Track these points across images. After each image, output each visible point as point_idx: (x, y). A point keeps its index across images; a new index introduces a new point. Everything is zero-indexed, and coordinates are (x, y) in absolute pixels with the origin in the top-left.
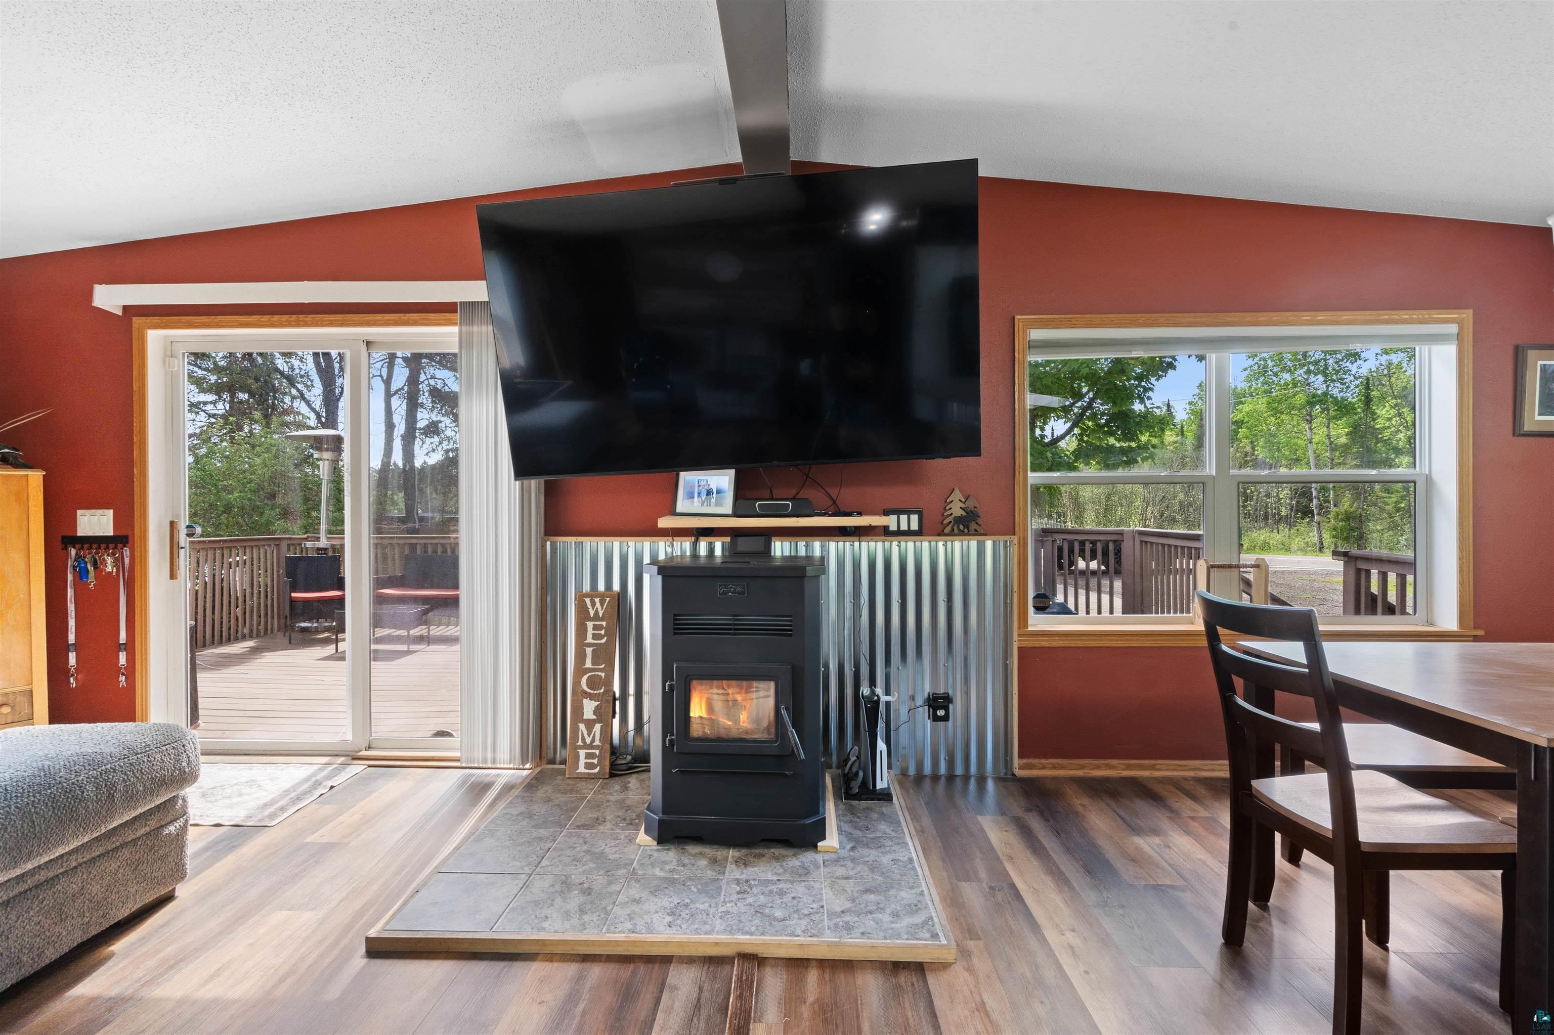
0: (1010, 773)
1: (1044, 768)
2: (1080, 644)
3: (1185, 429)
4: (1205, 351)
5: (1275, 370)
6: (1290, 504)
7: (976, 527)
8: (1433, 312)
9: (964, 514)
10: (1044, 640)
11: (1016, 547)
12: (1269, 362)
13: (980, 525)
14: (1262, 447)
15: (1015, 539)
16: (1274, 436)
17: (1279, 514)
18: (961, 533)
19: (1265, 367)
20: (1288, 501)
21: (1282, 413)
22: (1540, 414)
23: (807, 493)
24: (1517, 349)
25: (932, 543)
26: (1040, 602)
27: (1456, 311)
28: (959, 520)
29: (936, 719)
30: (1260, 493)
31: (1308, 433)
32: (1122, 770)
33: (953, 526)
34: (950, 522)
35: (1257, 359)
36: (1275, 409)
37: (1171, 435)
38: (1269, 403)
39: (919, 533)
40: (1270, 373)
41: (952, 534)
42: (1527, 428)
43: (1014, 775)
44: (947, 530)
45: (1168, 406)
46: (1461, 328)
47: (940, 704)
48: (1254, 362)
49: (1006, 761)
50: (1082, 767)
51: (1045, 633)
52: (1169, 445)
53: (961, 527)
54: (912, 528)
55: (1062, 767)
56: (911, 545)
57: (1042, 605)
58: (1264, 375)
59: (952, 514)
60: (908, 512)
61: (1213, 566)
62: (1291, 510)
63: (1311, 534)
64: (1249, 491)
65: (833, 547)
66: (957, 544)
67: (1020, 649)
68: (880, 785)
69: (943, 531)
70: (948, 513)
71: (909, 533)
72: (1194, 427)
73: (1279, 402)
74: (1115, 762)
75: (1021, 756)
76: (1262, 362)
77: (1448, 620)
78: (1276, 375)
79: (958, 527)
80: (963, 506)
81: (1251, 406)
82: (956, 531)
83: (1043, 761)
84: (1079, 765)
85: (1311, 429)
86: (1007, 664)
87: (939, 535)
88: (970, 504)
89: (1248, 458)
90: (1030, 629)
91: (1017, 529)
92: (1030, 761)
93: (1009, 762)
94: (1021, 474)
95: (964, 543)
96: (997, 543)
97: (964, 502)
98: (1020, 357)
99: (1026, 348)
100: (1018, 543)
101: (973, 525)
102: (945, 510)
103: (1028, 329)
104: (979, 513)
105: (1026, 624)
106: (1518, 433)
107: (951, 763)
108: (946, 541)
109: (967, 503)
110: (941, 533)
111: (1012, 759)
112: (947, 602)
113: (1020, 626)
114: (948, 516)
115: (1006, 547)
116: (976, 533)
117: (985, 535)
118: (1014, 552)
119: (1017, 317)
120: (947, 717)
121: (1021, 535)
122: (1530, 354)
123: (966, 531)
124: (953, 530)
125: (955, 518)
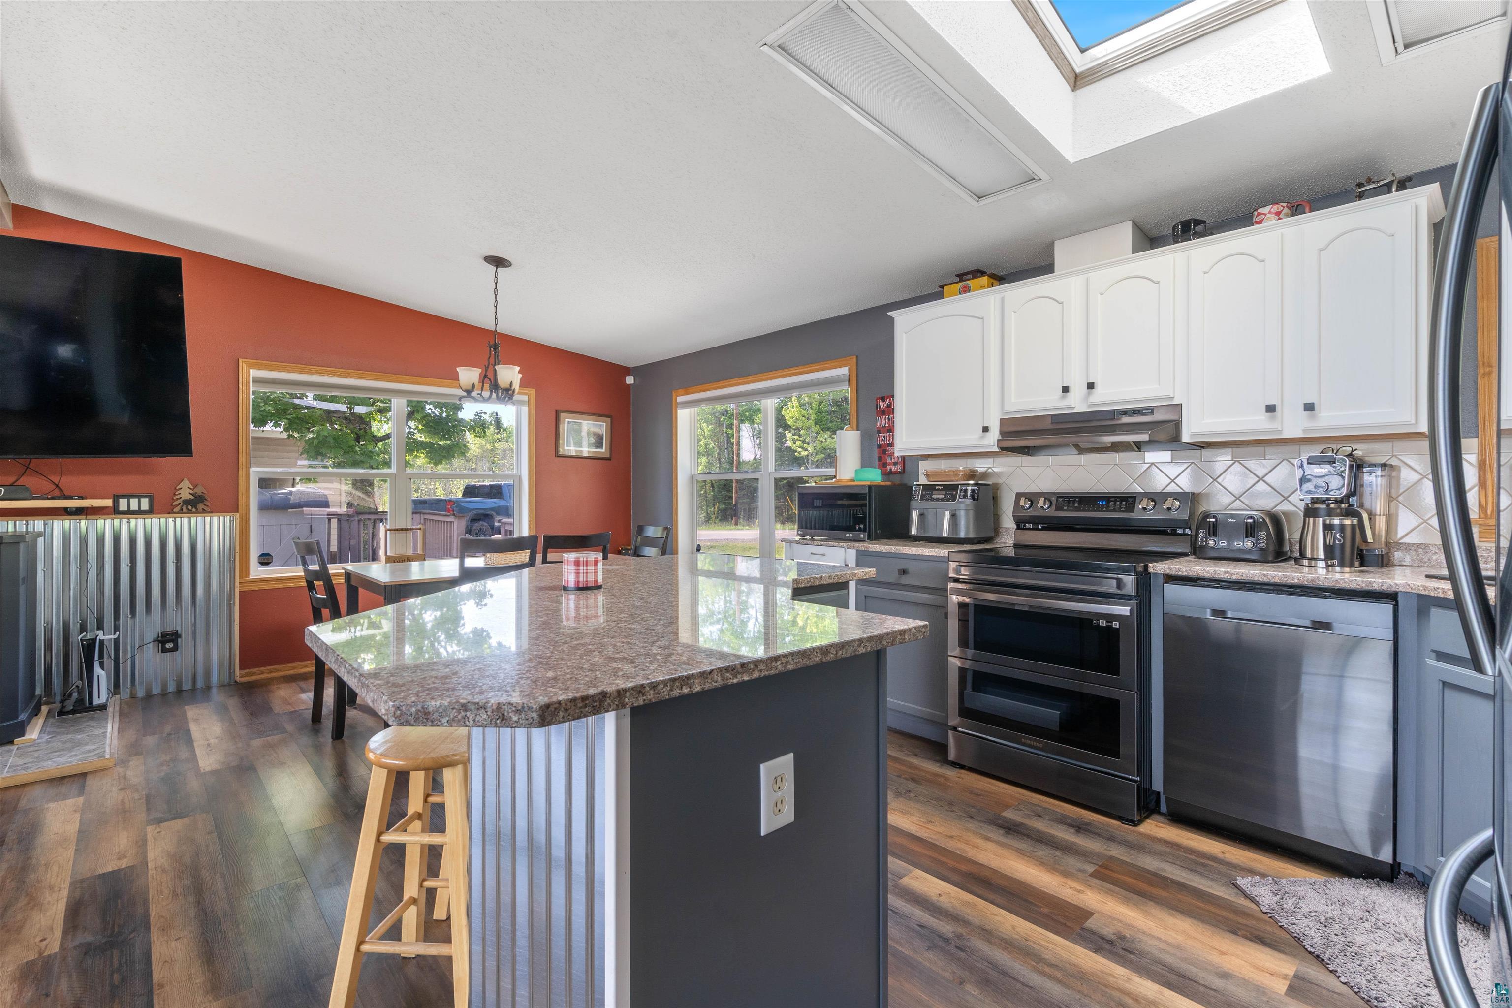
0: (232, 681)
1: (262, 673)
7: (203, 507)
9: (192, 497)
10: (263, 585)
11: (238, 521)
13: (208, 506)
15: (238, 515)
18: (190, 512)
22: (567, 446)
23: (26, 481)
24: (556, 411)
25: (162, 520)
26: (264, 559)
27: (527, 389)
28: (186, 502)
29: (165, 650)
33: (182, 506)
34: (180, 504)
39: (150, 512)
41: (181, 512)
42: (561, 452)
43: (236, 681)
44: (177, 509)
46: (528, 397)
47: (169, 640)
50: (294, 668)
51: (264, 580)
53: (190, 507)
54: (142, 509)
55: (278, 671)
56: (140, 522)
57: (266, 561)
59: (181, 498)
60: (139, 496)
61: (390, 530)
65: (58, 526)
66: (185, 520)
67: (242, 593)
68: (96, 702)
69: (173, 511)
70: (178, 497)
71: (139, 512)
75: (241, 669)
79: (187, 507)
80: (191, 492)
82: (184, 510)
83: (262, 669)
86: (229, 605)
87: (169, 513)
88: (199, 491)
90: (251, 577)
91: (240, 507)
92: (252, 670)
93: (231, 672)
94: (244, 470)
95: (192, 519)
96: (222, 518)
97: (193, 490)
98: (244, 388)
99: (249, 383)
100: (241, 518)
101: (200, 506)
102: (175, 495)
103: (251, 371)
104: (207, 497)
105: (248, 574)
106: (557, 455)
107: (179, 684)
108: (175, 518)
109: (196, 490)
110: (170, 512)
111: (234, 672)
112: (177, 563)
113: (241, 577)
114: (177, 499)
115: (230, 521)
116: (204, 511)
117: (212, 513)
118: (237, 524)
119: (240, 361)
120: (175, 649)
121: (244, 512)
122: (562, 415)
123: (194, 510)
124: (182, 510)
125: (184, 501)
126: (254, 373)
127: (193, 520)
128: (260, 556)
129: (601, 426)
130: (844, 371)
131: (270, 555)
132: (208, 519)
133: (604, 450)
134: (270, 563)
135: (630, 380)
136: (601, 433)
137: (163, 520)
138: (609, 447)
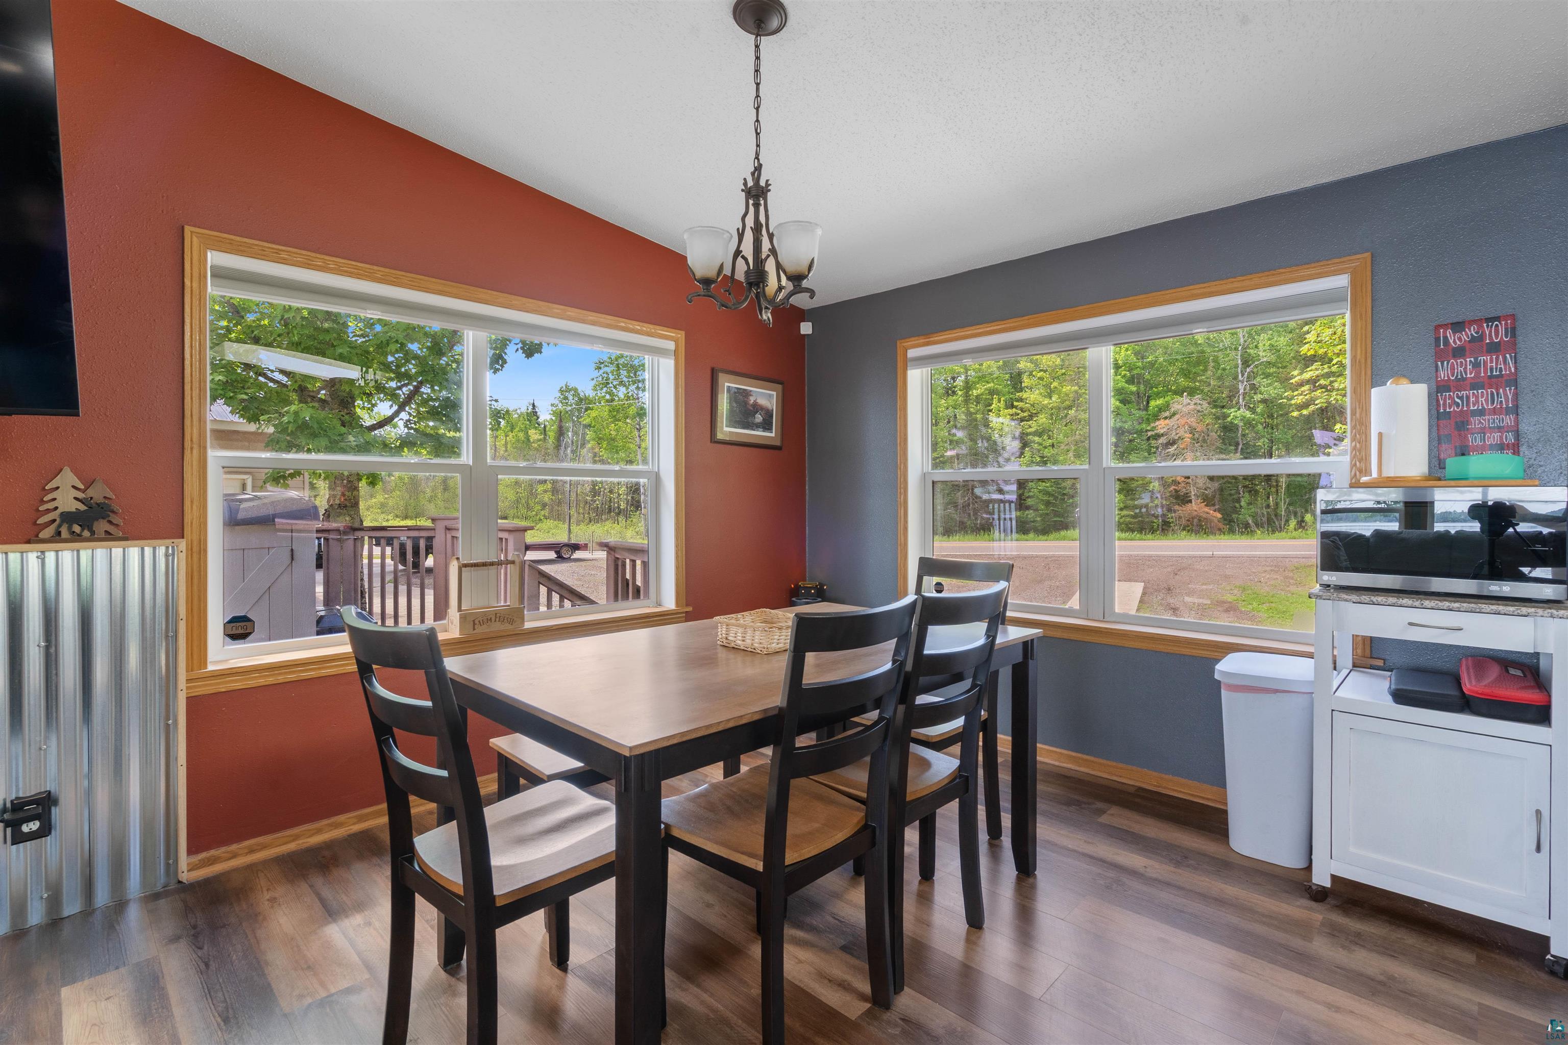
0: (175, 881)
1: (234, 856)
2: (292, 677)
3: (547, 429)
4: (459, 326)
5: (615, 383)
6: (626, 499)
7: (107, 528)
8: (658, 327)
9: (82, 507)
10: (236, 681)
11: (183, 556)
12: (610, 376)
13: (117, 525)
14: (605, 449)
15: (182, 544)
16: (613, 440)
17: (619, 507)
18: (76, 538)
19: (608, 379)
20: (625, 497)
21: (620, 420)
22: (727, 426)
25: (11, 555)
26: (237, 628)
27: (674, 330)
28: (68, 518)
29: (19, 838)
30: (605, 489)
31: (637, 439)
32: (354, 824)
33: (60, 526)
34: (54, 521)
35: (601, 371)
36: (615, 416)
37: (536, 434)
38: (610, 411)
40: (611, 385)
41: (57, 537)
42: (720, 436)
43: (180, 882)
44: (47, 533)
45: (534, 405)
46: (677, 346)
47: (30, 813)
48: (599, 374)
49: (168, 865)
50: (296, 837)
51: (234, 671)
52: (533, 442)
53: (77, 528)
55: (264, 847)
57: (240, 631)
58: (606, 386)
59: (56, 508)
61: (466, 566)
62: (627, 504)
63: (640, 525)
64: (597, 488)
66: (67, 556)
67: (190, 700)
69: (37, 536)
70: (50, 506)
72: (555, 427)
73: (618, 411)
74: (342, 818)
75: (190, 852)
76: (605, 375)
77: (669, 602)
78: (615, 387)
79: (70, 528)
80: (81, 495)
81: (597, 412)
82: (65, 534)
83: (234, 847)
84: (291, 836)
85: (640, 437)
86: (168, 725)
87: (28, 542)
88: (97, 493)
89: (597, 459)
90: (211, 668)
91: (186, 527)
92: (213, 852)
93: (171, 867)
94: (195, 452)
95: (83, 553)
96: (148, 551)
97: (84, 491)
98: (195, 285)
99: (205, 277)
100: (190, 549)
101: (101, 526)
102: (43, 502)
103: (209, 254)
104: (116, 507)
105: (203, 662)
106: (713, 440)
107: (54, 901)
108: (43, 552)
109: (90, 493)
110: (32, 539)
111: (176, 861)
112: (47, 648)
113: (190, 669)
114: (48, 511)
115: (167, 555)
116: (109, 537)
117: (126, 539)
118: (181, 562)
119: (188, 229)
120: (45, 831)
121: (195, 538)
122: (722, 377)
123: (86, 534)
124: (59, 533)
125: (62, 514)
126: (214, 258)
127: (85, 555)
128: (230, 622)
129: (770, 396)
130: (1342, 281)
131: (249, 620)
132: (117, 552)
133: (773, 435)
134: (249, 634)
135: (806, 328)
136: (770, 408)
137: (14, 557)
138: (779, 430)
